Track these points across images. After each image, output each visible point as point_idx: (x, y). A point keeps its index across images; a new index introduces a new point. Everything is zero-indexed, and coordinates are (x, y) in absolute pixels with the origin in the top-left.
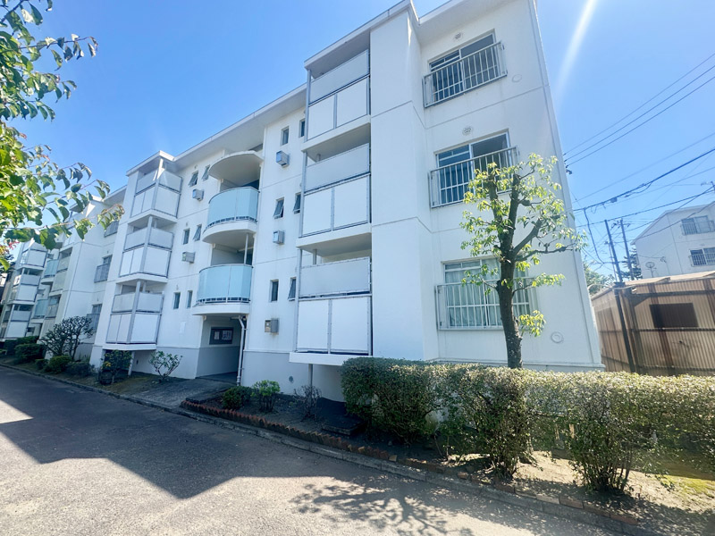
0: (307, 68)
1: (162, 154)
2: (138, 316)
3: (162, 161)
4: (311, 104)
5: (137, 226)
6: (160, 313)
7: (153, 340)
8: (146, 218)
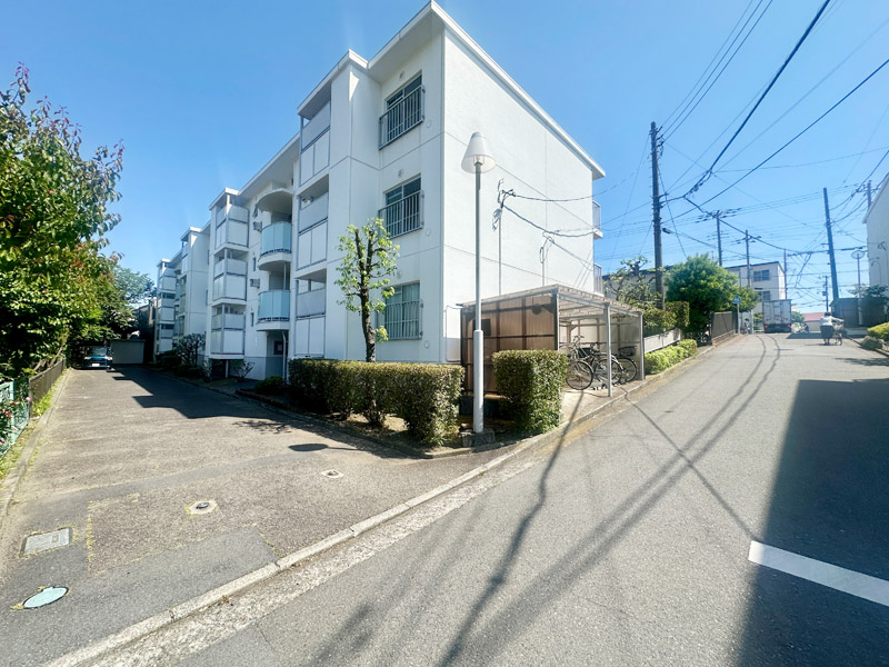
0: (299, 114)
1: (228, 190)
2: (226, 332)
3: (228, 197)
4: (303, 150)
5: (220, 256)
6: (243, 330)
7: (241, 351)
8: (223, 250)
